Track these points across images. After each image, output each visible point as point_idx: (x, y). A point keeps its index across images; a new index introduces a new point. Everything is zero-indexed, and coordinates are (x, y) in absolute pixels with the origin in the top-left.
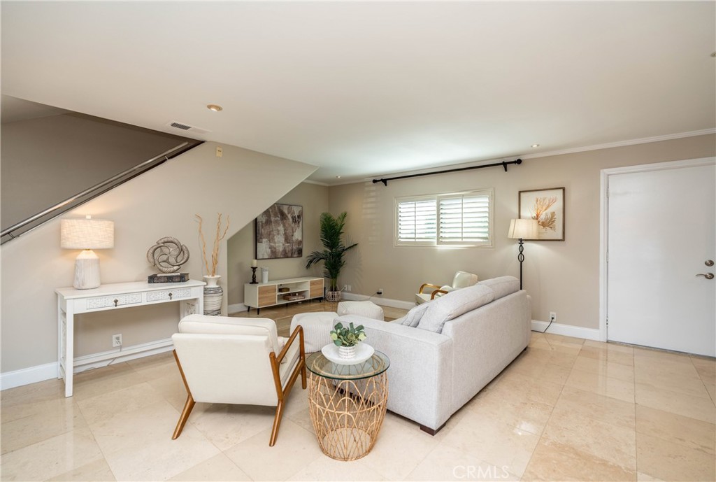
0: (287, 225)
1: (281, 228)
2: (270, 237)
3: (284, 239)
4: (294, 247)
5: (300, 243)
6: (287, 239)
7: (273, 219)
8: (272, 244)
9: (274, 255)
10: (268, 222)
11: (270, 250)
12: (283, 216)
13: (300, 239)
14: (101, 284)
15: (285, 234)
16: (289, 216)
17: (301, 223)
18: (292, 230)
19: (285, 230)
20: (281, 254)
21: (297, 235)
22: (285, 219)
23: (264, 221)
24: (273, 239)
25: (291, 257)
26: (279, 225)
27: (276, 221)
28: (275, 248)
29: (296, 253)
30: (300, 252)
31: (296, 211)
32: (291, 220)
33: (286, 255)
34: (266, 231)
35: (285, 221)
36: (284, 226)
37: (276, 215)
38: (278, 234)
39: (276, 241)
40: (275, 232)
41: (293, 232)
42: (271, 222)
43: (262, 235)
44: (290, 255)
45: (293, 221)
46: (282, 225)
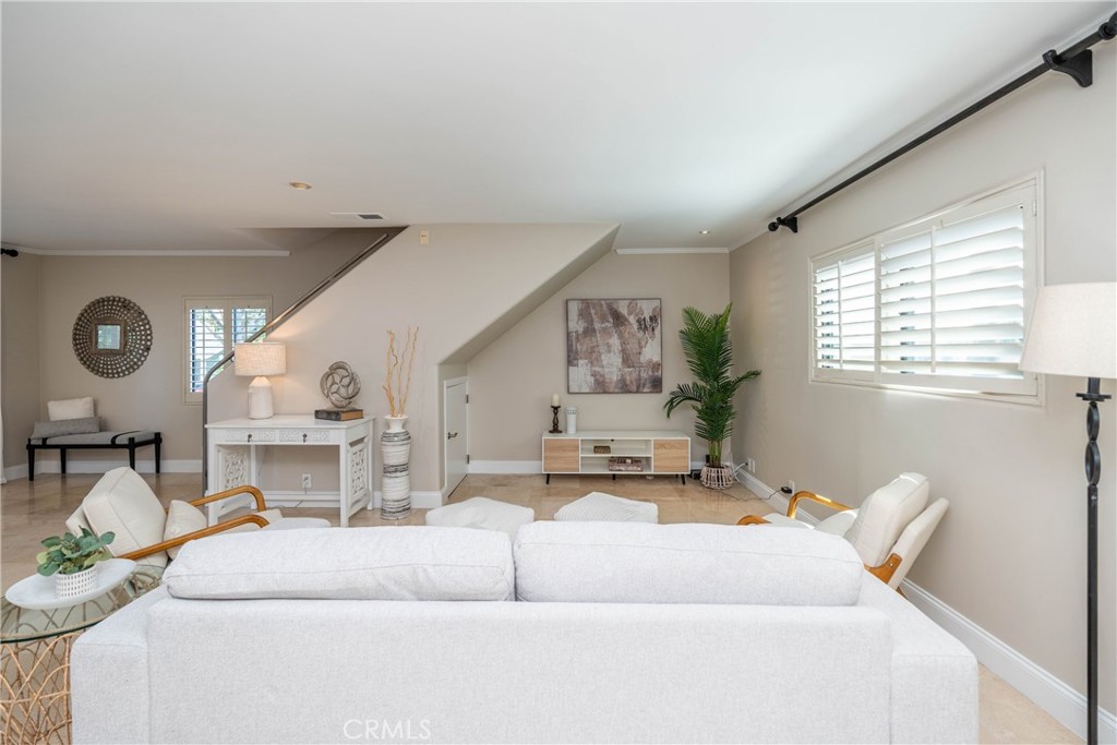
0: (626, 335)
1: (615, 341)
2: (593, 356)
3: (620, 360)
4: (644, 375)
5: (657, 366)
6: (627, 360)
7: (597, 326)
8: (597, 369)
9: (601, 387)
10: (589, 331)
11: (592, 379)
12: (618, 319)
13: (656, 359)
14: (275, 414)
15: (623, 351)
16: (632, 319)
17: (657, 331)
18: (639, 343)
19: (623, 344)
20: (616, 386)
21: (651, 353)
22: (623, 324)
23: (581, 330)
24: (598, 359)
25: (637, 392)
26: (611, 336)
27: (605, 330)
28: (603, 376)
29: (648, 385)
30: (657, 385)
31: (647, 310)
32: (636, 326)
33: (624, 388)
34: (584, 349)
35: (622, 328)
36: (621, 336)
37: (603, 319)
38: (609, 352)
39: (605, 363)
40: (602, 349)
41: (641, 347)
42: (594, 331)
43: (577, 353)
44: (635, 389)
45: (640, 328)
46: (616, 335)
